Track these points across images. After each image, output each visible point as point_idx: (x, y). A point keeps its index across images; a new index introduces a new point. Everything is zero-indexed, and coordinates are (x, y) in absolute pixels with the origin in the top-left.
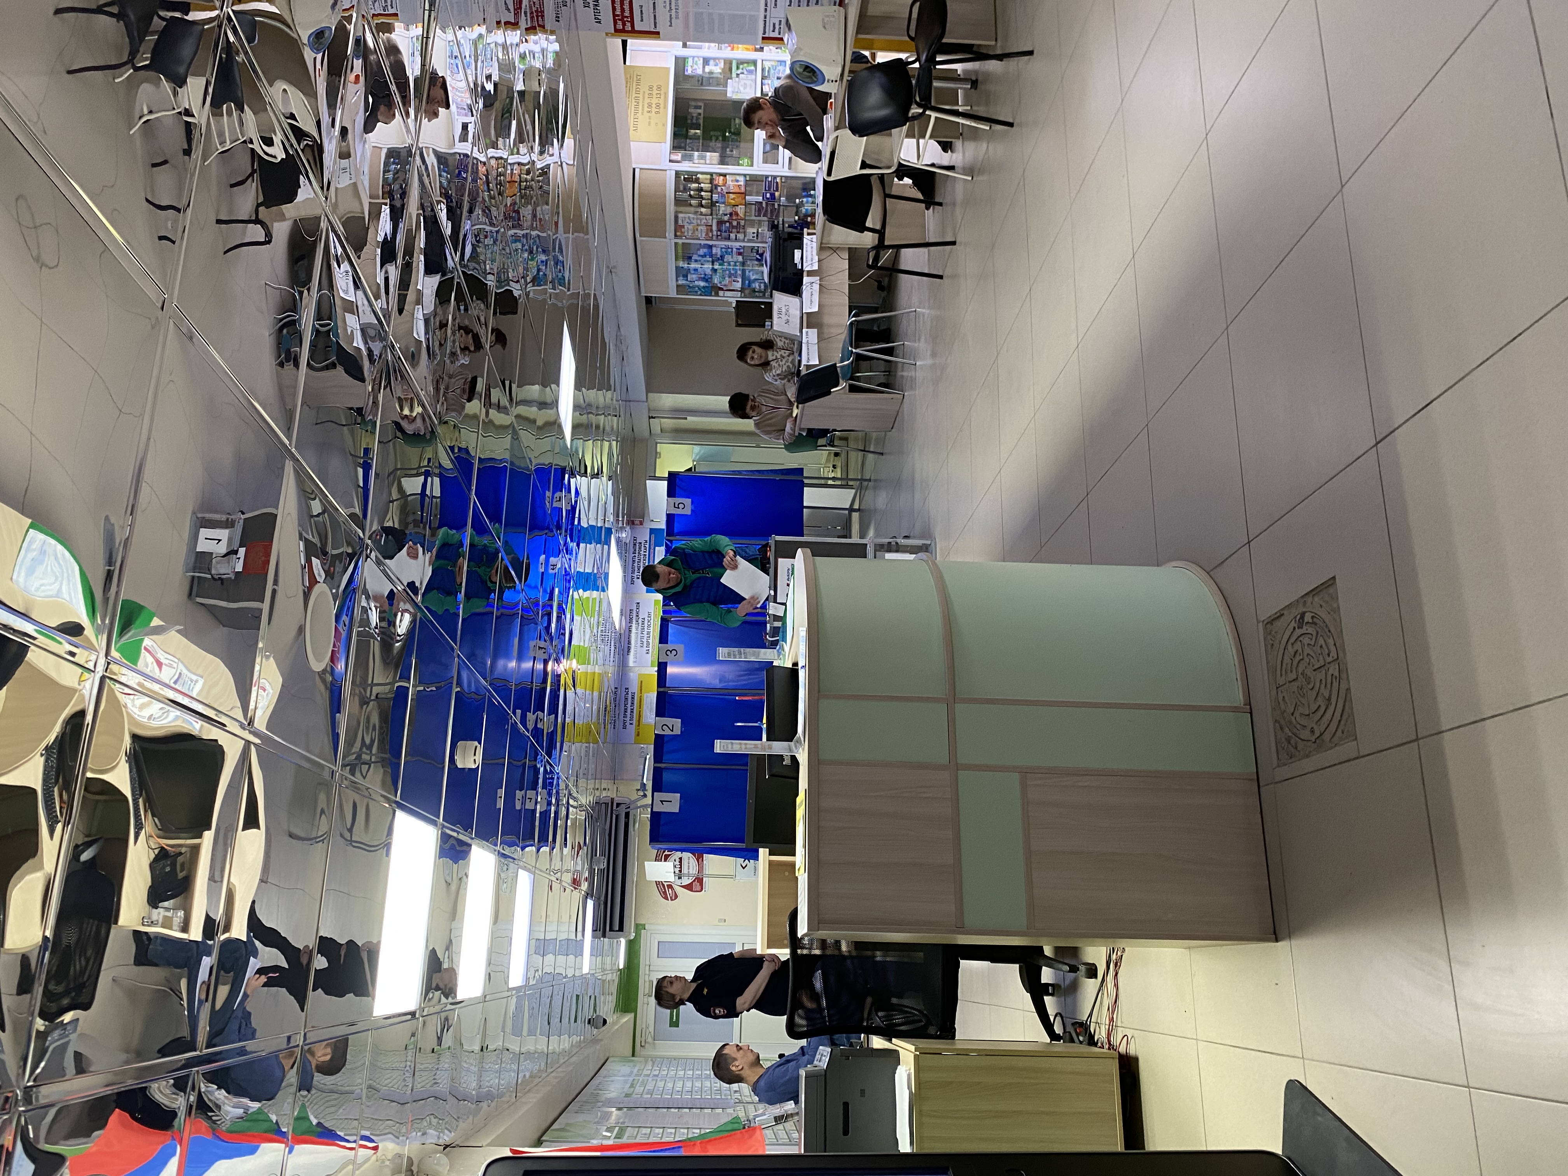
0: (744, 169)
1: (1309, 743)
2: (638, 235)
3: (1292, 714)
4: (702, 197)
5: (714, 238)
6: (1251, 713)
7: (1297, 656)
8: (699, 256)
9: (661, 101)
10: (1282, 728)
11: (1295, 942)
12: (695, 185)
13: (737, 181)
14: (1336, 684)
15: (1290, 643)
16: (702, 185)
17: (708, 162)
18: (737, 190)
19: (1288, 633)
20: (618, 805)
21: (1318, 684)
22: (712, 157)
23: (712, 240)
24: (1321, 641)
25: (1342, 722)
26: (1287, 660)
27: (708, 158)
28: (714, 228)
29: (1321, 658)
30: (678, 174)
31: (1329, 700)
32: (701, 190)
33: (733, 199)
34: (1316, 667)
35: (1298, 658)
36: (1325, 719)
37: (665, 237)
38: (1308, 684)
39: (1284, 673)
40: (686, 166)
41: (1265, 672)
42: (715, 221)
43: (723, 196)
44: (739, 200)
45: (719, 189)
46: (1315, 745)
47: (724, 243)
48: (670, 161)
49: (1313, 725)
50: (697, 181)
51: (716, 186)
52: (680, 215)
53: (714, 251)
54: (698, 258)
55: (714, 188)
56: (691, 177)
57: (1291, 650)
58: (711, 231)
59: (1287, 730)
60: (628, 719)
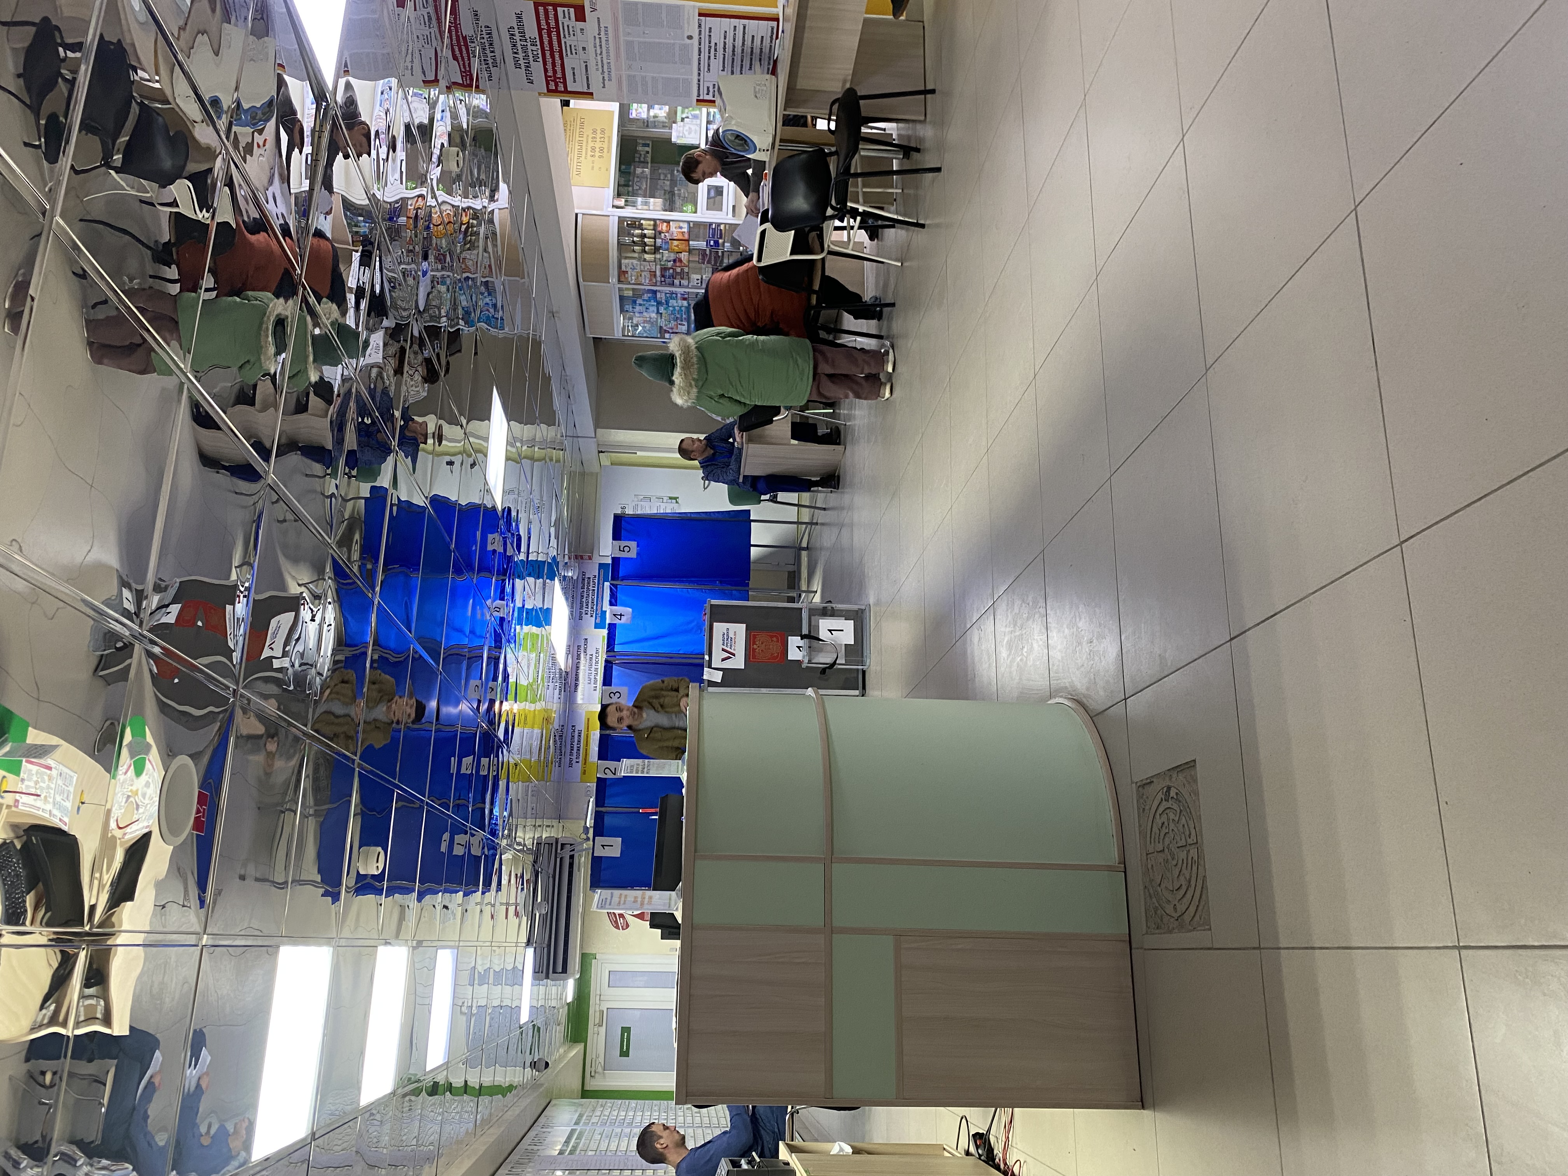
0: (686, 215)
1: (1172, 920)
2: (581, 280)
3: (1160, 885)
4: (645, 244)
5: (658, 284)
6: (1125, 872)
7: (1164, 828)
8: (644, 300)
9: (605, 146)
10: (1151, 897)
11: (1159, 1115)
12: (638, 232)
13: (681, 228)
14: (1195, 868)
15: (1158, 814)
16: (646, 232)
17: (651, 208)
18: (681, 237)
19: (1156, 803)
20: (563, 845)
21: (1180, 862)
22: (656, 203)
23: (656, 286)
24: (1183, 821)
25: (1200, 908)
26: (1155, 829)
27: (651, 204)
28: (658, 273)
29: (1183, 839)
30: (621, 220)
31: (1190, 881)
32: (644, 236)
33: (677, 246)
34: (1179, 845)
35: (1164, 830)
36: (1186, 901)
37: (609, 283)
38: (1173, 859)
39: (1152, 841)
40: (629, 212)
41: (1138, 835)
42: (658, 267)
43: (667, 243)
44: (683, 246)
45: (663, 235)
46: (1176, 923)
47: (668, 289)
48: (613, 206)
49: (1176, 903)
50: (640, 227)
51: (660, 233)
52: (623, 261)
53: (658, 295)
54: (642, 302)
55: (657, 234)
56: (635, 223)
57: (1159, 821)
58: (655, 276)
59: (1154, 900)
60: (574, 757)
